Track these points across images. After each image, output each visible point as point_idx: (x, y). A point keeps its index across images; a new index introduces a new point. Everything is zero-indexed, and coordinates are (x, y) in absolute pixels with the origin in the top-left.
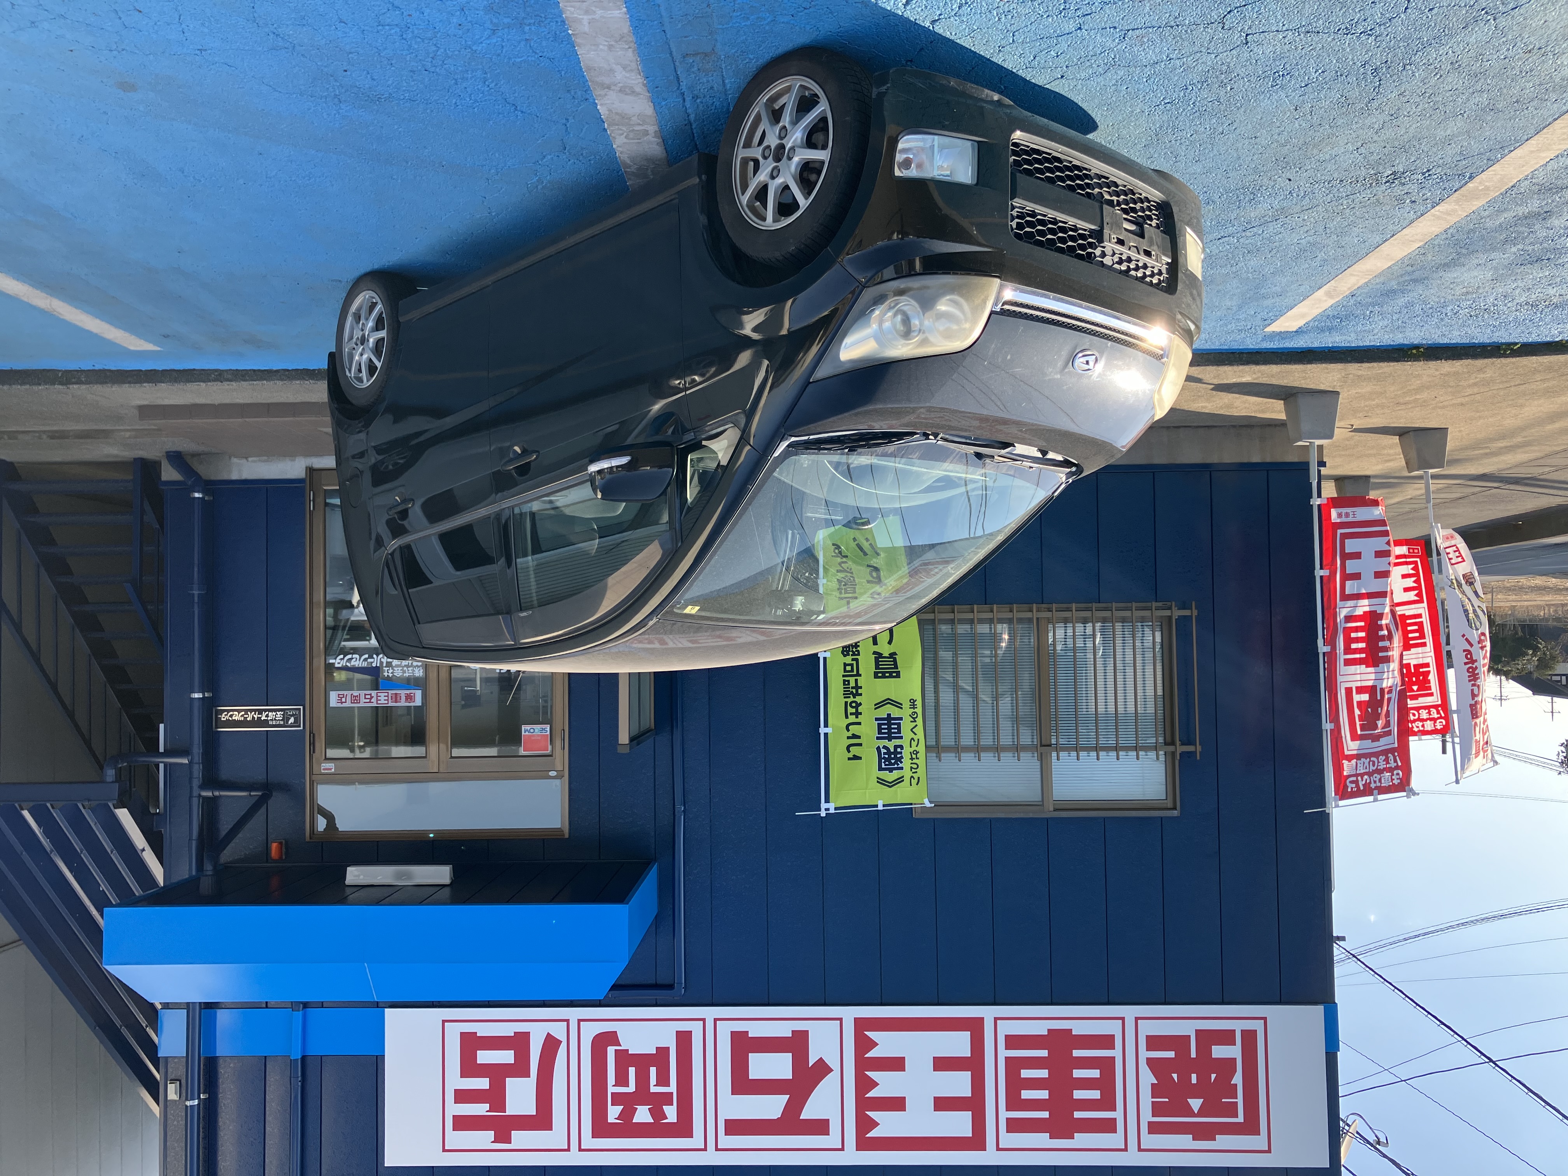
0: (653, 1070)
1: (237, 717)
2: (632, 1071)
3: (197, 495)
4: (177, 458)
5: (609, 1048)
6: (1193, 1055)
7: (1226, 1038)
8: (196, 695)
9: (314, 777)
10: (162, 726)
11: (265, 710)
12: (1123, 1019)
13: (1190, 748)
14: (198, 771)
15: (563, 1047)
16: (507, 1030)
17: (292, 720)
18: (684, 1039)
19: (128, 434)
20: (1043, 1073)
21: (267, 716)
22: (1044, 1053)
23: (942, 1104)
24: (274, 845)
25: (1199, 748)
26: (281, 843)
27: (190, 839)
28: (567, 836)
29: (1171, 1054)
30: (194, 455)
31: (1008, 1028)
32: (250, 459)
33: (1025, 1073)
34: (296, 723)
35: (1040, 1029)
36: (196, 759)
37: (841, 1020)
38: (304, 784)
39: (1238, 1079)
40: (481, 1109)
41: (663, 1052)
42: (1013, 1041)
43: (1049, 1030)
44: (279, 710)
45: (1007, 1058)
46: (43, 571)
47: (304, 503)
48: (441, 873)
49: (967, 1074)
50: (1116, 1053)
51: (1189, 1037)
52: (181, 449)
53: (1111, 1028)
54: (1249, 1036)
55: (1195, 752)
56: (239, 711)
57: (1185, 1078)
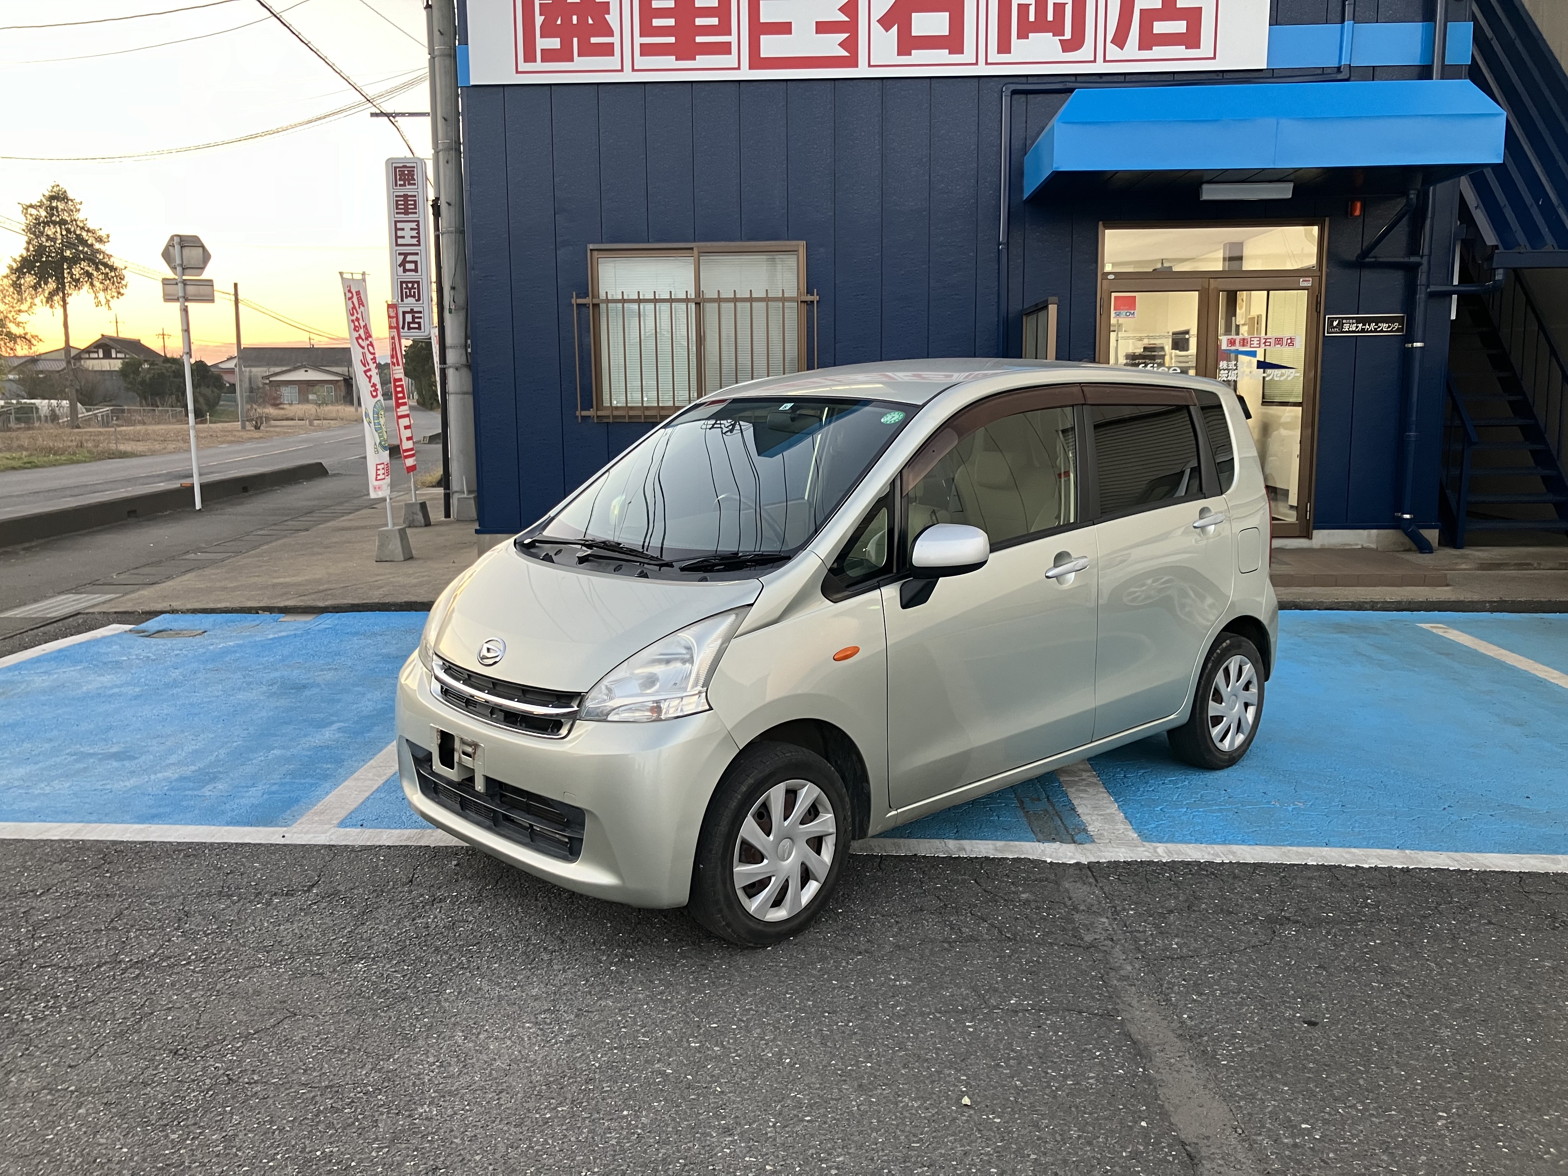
0: (1032, 18)
1: (1384, 326)
2: (1050, 18)
3: (1407, 516)
4: (1424, 547)
5: (1069, 37)
6: (575, 40)
7: (549, 55)
8: (1419, 345)
9: (1318, 274)
10: (1453, 317)
11: (1358, 332)
12: (633, 70)
13: (580, 301)
14: (1422, 278)
15: (1110, 37)
16: (1158, 51)
17: (1335, 323)
18: (1004, 47)
19: (1463, 566)
20: (699, 21)
21: (1357, 327)
22: (699, 39)
24: (1357, 213)
25: (573, 301)
26: (1352, 215)
27: (1432, 218)
28: (1100, 223)
29: (594, 40)
30: (1409, 550)
31: (729, 60)
32: (1359, 547)
33: (714, 21)
34: (1331, 321)
35: (702, 60)
36: (1423, 289)
37: (870, 66)
38: (1327, 267)
39: (539, 20)
41: (1022, 35)
42: (725, 48)
43: (695, 59)
44: (1346, 332)
45: (730, 34)
46: (1555, 453)
47: (1315, 509)
48: (1210, 193)
49: (763, 20)
50: (639, 40)
51: (579, 55)
52: (1421, 555)
53: (642, 62)
54: (530, 57)
55: (577, 297)
56: (1382, 331)
57: (582, 20)
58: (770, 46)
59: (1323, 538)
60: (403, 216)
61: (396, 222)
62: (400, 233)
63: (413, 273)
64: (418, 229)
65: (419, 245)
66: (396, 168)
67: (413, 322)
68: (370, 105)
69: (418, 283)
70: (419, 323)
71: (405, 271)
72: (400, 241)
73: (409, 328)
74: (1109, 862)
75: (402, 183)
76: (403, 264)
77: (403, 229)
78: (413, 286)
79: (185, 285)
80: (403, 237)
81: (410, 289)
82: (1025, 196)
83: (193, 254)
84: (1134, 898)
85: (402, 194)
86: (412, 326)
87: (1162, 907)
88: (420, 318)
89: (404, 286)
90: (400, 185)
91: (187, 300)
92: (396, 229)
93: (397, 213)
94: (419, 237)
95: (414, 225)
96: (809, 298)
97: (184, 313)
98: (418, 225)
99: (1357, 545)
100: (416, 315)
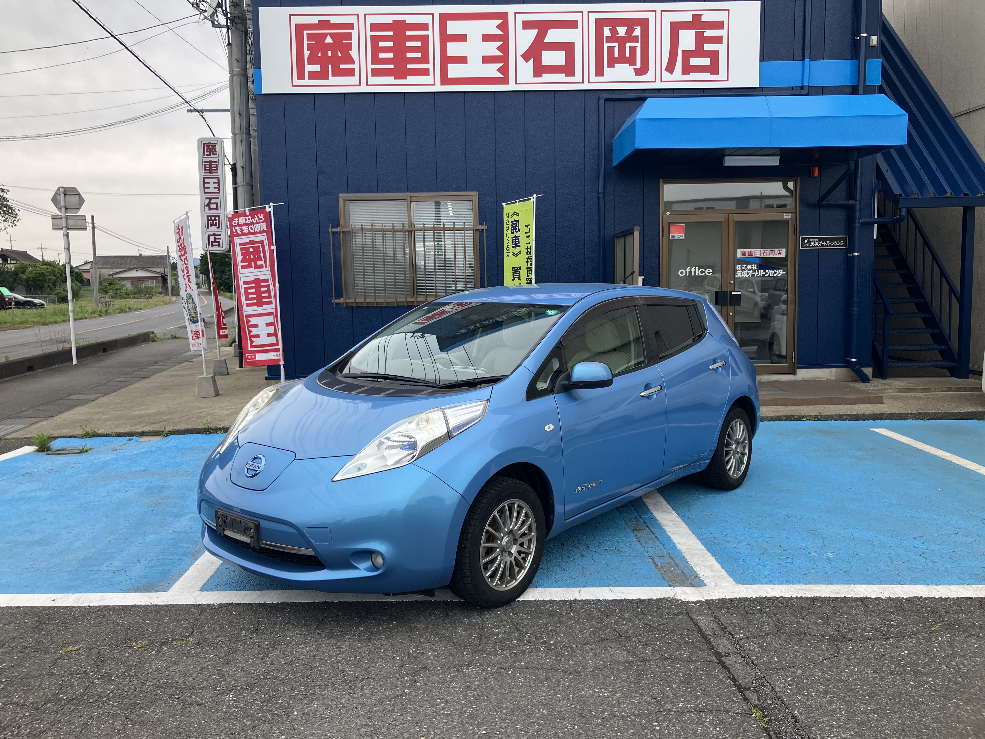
0: (616, 55)
1: (835, 243)
2: (627, 55)
3: (854, 360)
4: (864, 379)
5: (639, 67)
6: (330, 66)
7: (313, 76)
8: (856, 254)
9: (794, 211)
10: (875, 237)
11: (820, 246)
12: (367, 85)
13: (334, 230)
14: (857, 214)
15: (664, 67)
16: (694, 76)
17: (806, 241)
18: (600, 72)
19: (889, 391)
20: (409, 55)
21: (819, 243)
22: (409, 66)
23: (462, 38)
24: (816, 174)
25: (330, 230)
26: (813, 176)
27: (862, 177)
28: (661, 180)
29: (342, 66)
30: (855, 381)
31: (428, 79)
32: (826, 379)
33: (419, 55)
34: (803, 240)
35: (411, 79)
36: (857, 220)
37: (516, 83)
38: (800, 207)
39: (307, 53)
40: (708, 33)
41: (611, 64)
42: (425, 72)
43: (406, 79)
44: (813, 246)
45: (429, 63)
46: (938, 320)
47: (798, 356)
48: (729, 162)
49: (449, 54)
50: (371, 67)
51: (332, 76)
52: (862, 384)
53: (373, 80)
54: (301, 76)
55: (332, 228)
56: (834, 246)
57: (334, 54)
58: (454, 71)
59: (803, 374)
60: (209, 174)
61: (204, 178)
62: (206, 185)
63: (215, 211)
64: (219, 183)
65: (219, 193)
66: (204, 144)
67: (215, 242)
68: (188, 105)
69: (218, 216)
70: (219, 242)
71: (210, 209)
72: (207, 190)
73: (213, 245)
74: (719, 599)
75: (208, 153)
76: (209, 205)
77: (209, 183)
78: (215, 218)
79: (67, 219)
80: (209, 188)
81: (213, 221)
82: (615, 164)
83: (73, 200)
84: (741, 625)
85: (208, 160)
86: (214, 244)
87: (761, 631)
88: (220, 239)
89: (209, 218)
90: (207, 155)
91: (68, 229)
92: (204, 183)
93: (205, 173)
94: (219, 188)
95: (216, 180)
96: (481, 227)
97: (66, 237)
98: (218, 180)
99: (824, 378)
100: (217, 237)
